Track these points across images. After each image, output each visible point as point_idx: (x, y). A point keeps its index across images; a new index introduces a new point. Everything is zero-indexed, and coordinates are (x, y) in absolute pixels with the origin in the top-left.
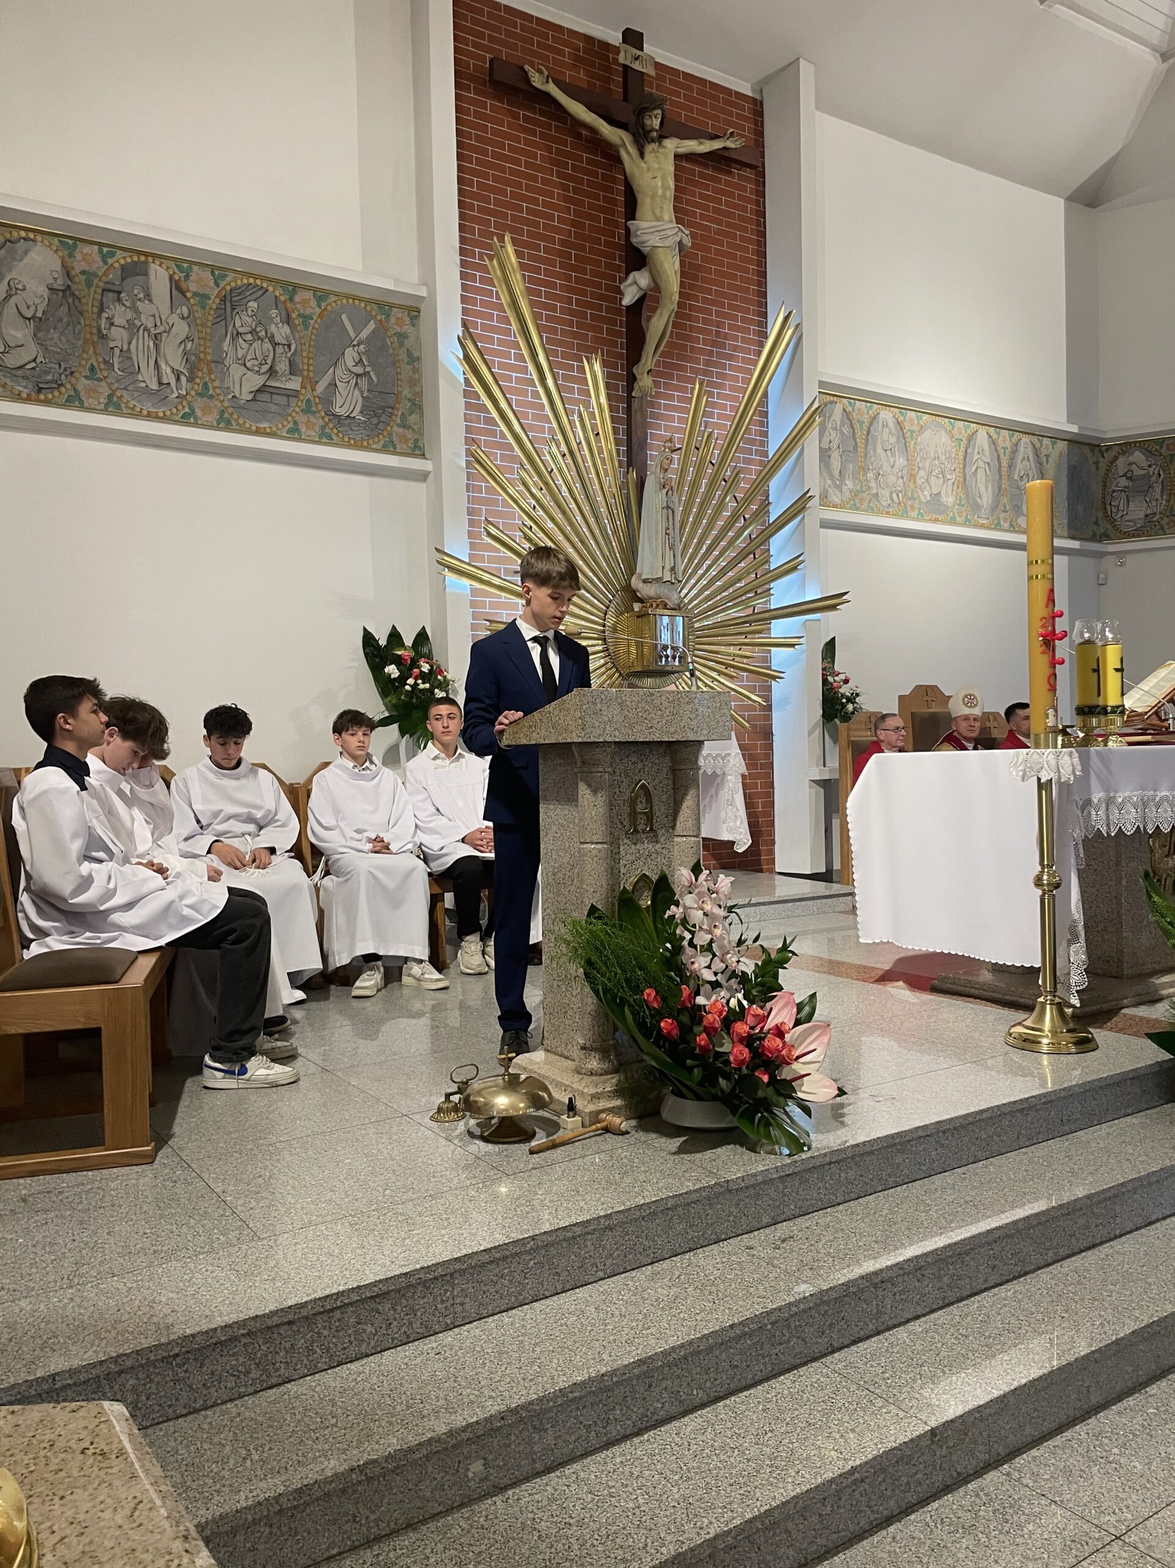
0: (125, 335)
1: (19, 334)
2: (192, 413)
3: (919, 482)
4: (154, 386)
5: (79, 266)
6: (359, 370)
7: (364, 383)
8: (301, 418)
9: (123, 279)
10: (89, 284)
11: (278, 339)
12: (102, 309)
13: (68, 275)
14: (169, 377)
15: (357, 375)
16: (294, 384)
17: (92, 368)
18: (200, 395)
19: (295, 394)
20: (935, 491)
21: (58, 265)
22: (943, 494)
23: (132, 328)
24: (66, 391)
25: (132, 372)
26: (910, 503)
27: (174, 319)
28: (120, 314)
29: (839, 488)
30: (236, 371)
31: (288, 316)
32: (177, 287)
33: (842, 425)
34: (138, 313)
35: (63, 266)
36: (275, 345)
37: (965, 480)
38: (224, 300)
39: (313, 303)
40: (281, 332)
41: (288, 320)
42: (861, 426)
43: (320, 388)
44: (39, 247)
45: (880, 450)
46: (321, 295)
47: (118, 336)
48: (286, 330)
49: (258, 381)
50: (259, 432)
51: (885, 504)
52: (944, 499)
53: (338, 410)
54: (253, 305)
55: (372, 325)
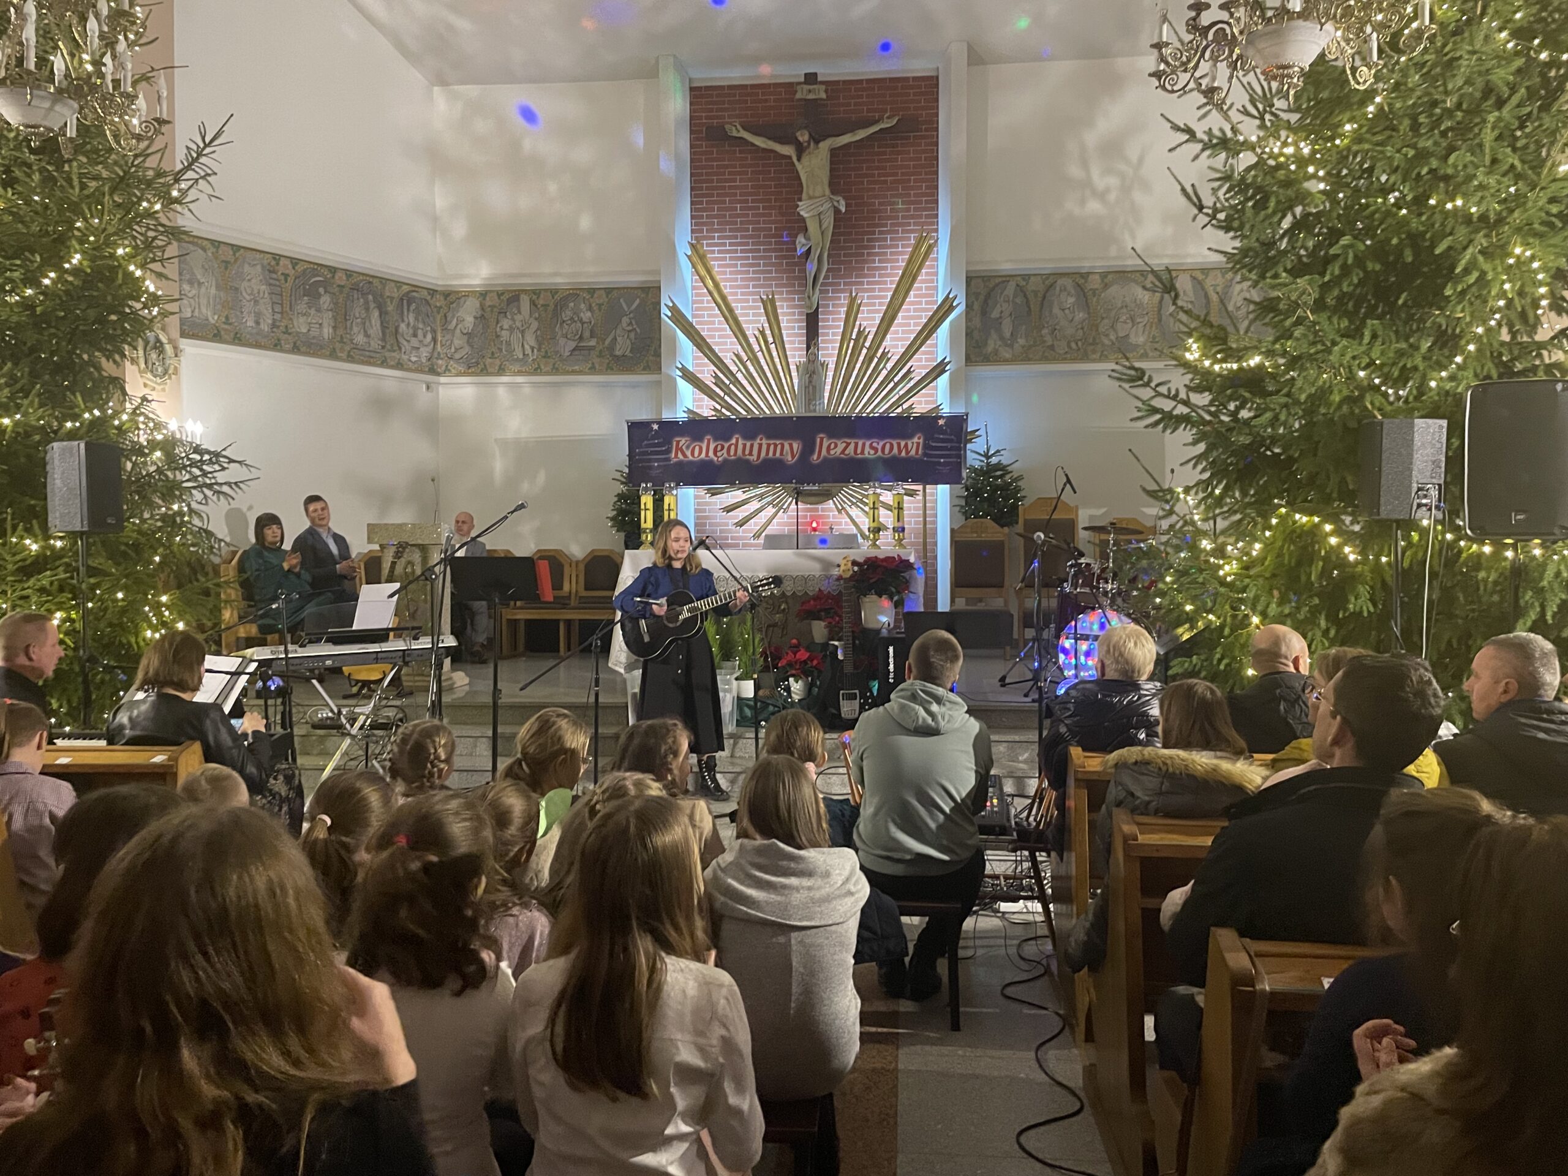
0: (508, 333)
1: (460, 342)
2: (539, 367)
3: (1101, 329)
4: (521, 356)
5: (488, 303)
6: (630, 328)
7: (632, 335)
8: (596, 360)
9: (508, 305)
10: (492, 311)
11: (585, 320)
12: (497, 323)
13: (483, 309)
14: (528, 351)
15: (629, 331)
16: (593, 343)
17: (493, 353)
18: (544, 357)
19: (592, 348)
20: (1121, 335)
21: (478, 305)
22: (1132, 336)
23: (511, 329)
24: (481, 366)
25: (511, 351)
26: (1092, 347)
27: (532, 320)
28: (506, 323)
29: (1011, 346)
30: (562, 341)
31: (590, 306)
32: (533, 303)
33: (1015, 296)
34: (513, 320)
35: (481, 305)
36: (583, 323)
37: (1160, 320)
38: (556, 306)
39: (604, 296)
40: (586, 316)
41: (590, 309)
42: (1036, 295)
43: (607, 342)
44: (470, 299)
45: (1056, 310)
46: (609, 291)
47: (505, 334)
48: (589, 314)
49: (573, 344)
50: (574, 372)
51: (1062, 352)
52: (1133, 339)
53: (617, 353)
54: (572, 304)
55: (638, 301)
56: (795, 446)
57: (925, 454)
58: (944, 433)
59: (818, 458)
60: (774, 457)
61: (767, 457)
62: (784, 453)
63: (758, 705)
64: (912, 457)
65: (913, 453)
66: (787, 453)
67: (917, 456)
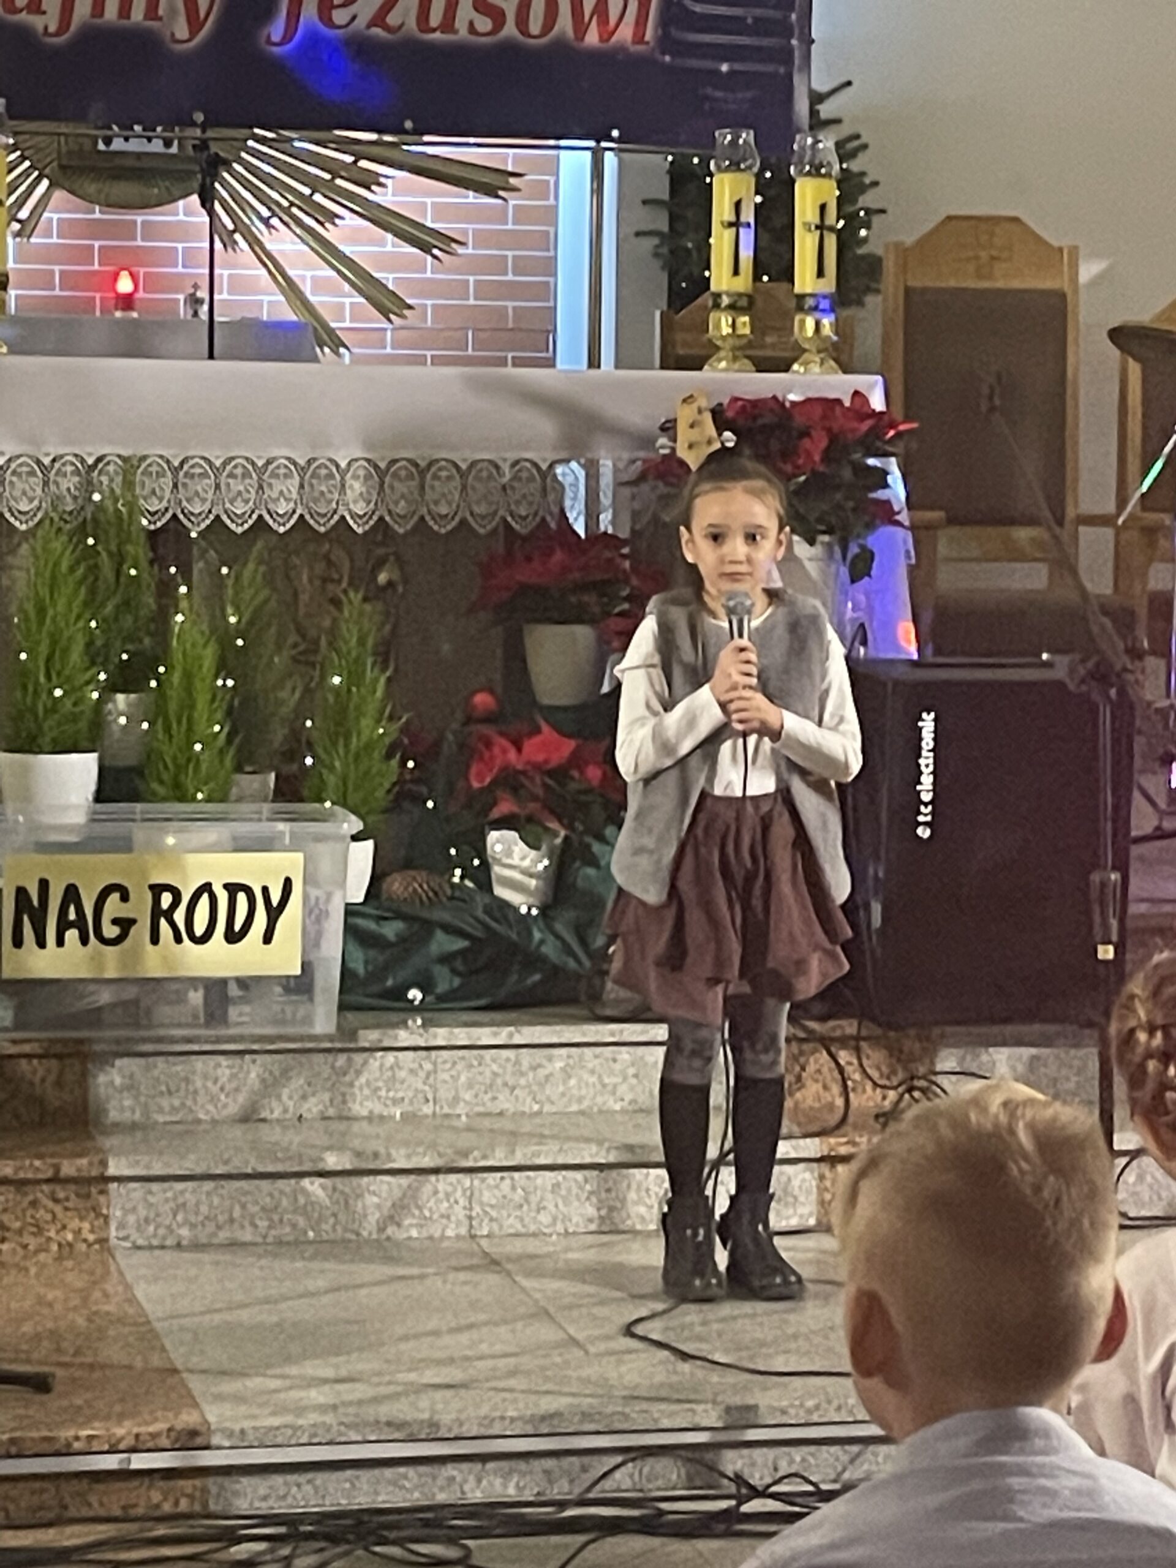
57: (665, 42)
59: (286, 39)
60: (124, 22)
61: (98, 21)
62: (161, 12)
63: (391, 930)
64: (621, 49)
65: (625, 33)
66: (173, 11)
67: (640, 48)
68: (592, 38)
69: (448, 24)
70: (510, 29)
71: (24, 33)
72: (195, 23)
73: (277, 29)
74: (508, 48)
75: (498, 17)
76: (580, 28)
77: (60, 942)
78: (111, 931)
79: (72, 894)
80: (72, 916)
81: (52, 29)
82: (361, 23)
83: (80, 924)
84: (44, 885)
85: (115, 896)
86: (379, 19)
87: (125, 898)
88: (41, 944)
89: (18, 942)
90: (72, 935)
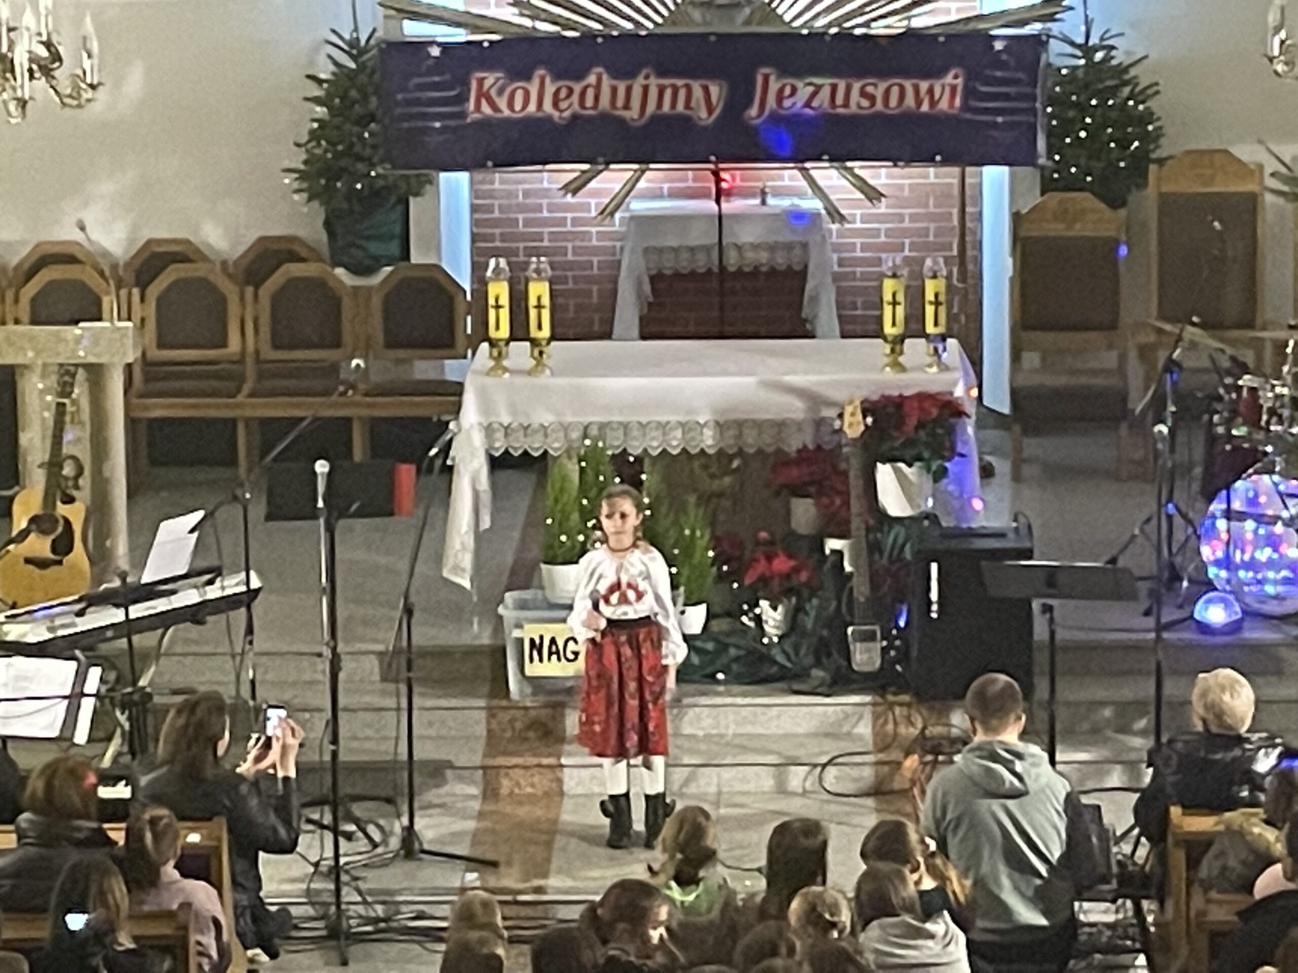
56: (714, 90)
57: (965, 107)
58: (1003, 66)
59: (760, 115)
60: (674, 112)
61: (659, 112)
62: (693, 104)
63: (710, 646)
64: (942, 111)
65: (944, 105)
66: (698, 105)
67: (951, 111)
68: (925, 108)
69: (846, 105)
70: (879, 106)
71: (621, 121)
72: (710, 110)
73: (753, 111)
74: (878, 115)
75: (872, 98)
76: (919, 103)
77: (549, 659)
78: (571, 657)
79: (553, 641)
80: (554, 649)
81: (636, 117)
82: (799, 105)
83: (558, 653)
84: (541, 637)
85: (571, 643)
86: (808, 104)
87: (576, 641)
88: (541, 660)
89: (531, 660)
90: (554, 657)
